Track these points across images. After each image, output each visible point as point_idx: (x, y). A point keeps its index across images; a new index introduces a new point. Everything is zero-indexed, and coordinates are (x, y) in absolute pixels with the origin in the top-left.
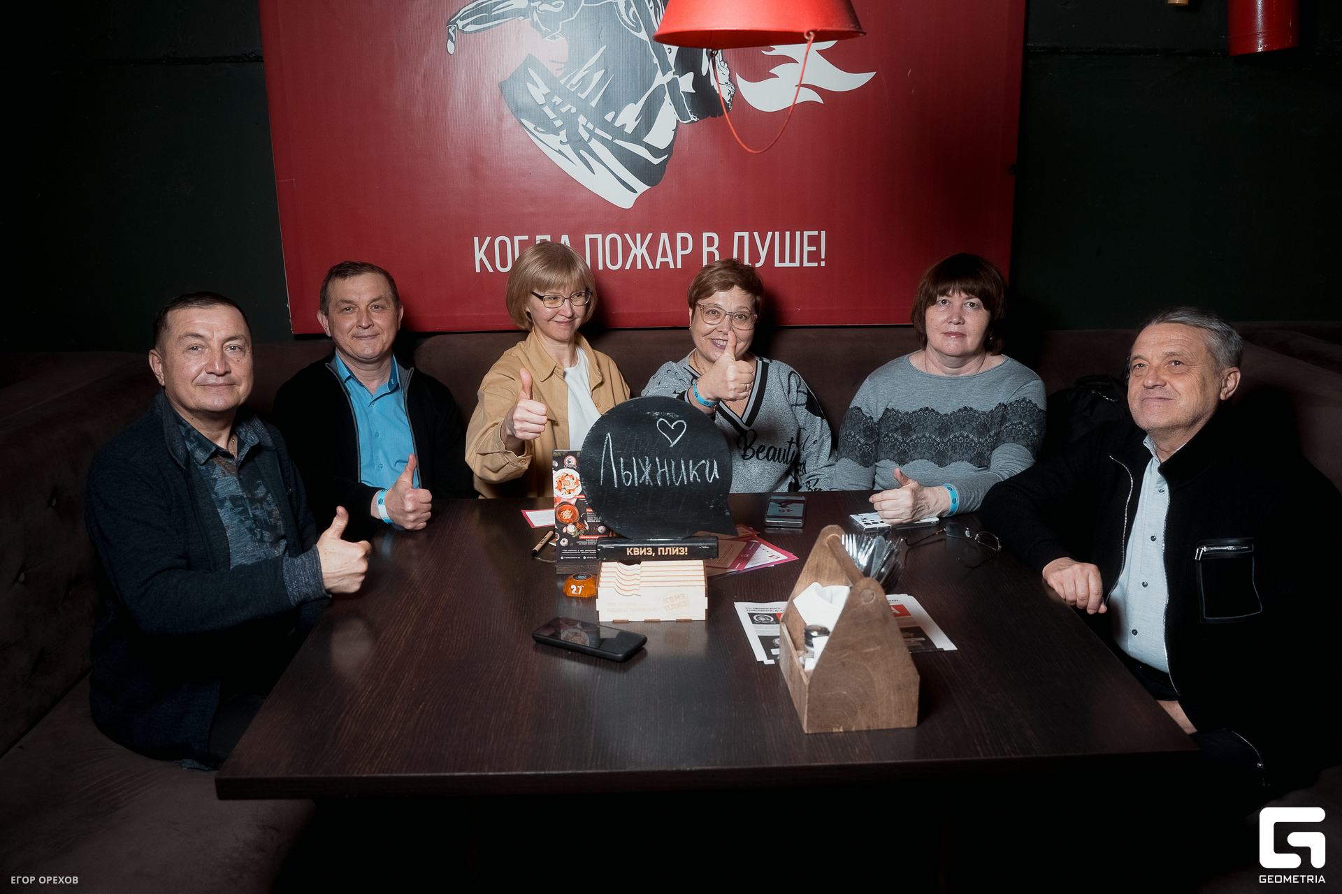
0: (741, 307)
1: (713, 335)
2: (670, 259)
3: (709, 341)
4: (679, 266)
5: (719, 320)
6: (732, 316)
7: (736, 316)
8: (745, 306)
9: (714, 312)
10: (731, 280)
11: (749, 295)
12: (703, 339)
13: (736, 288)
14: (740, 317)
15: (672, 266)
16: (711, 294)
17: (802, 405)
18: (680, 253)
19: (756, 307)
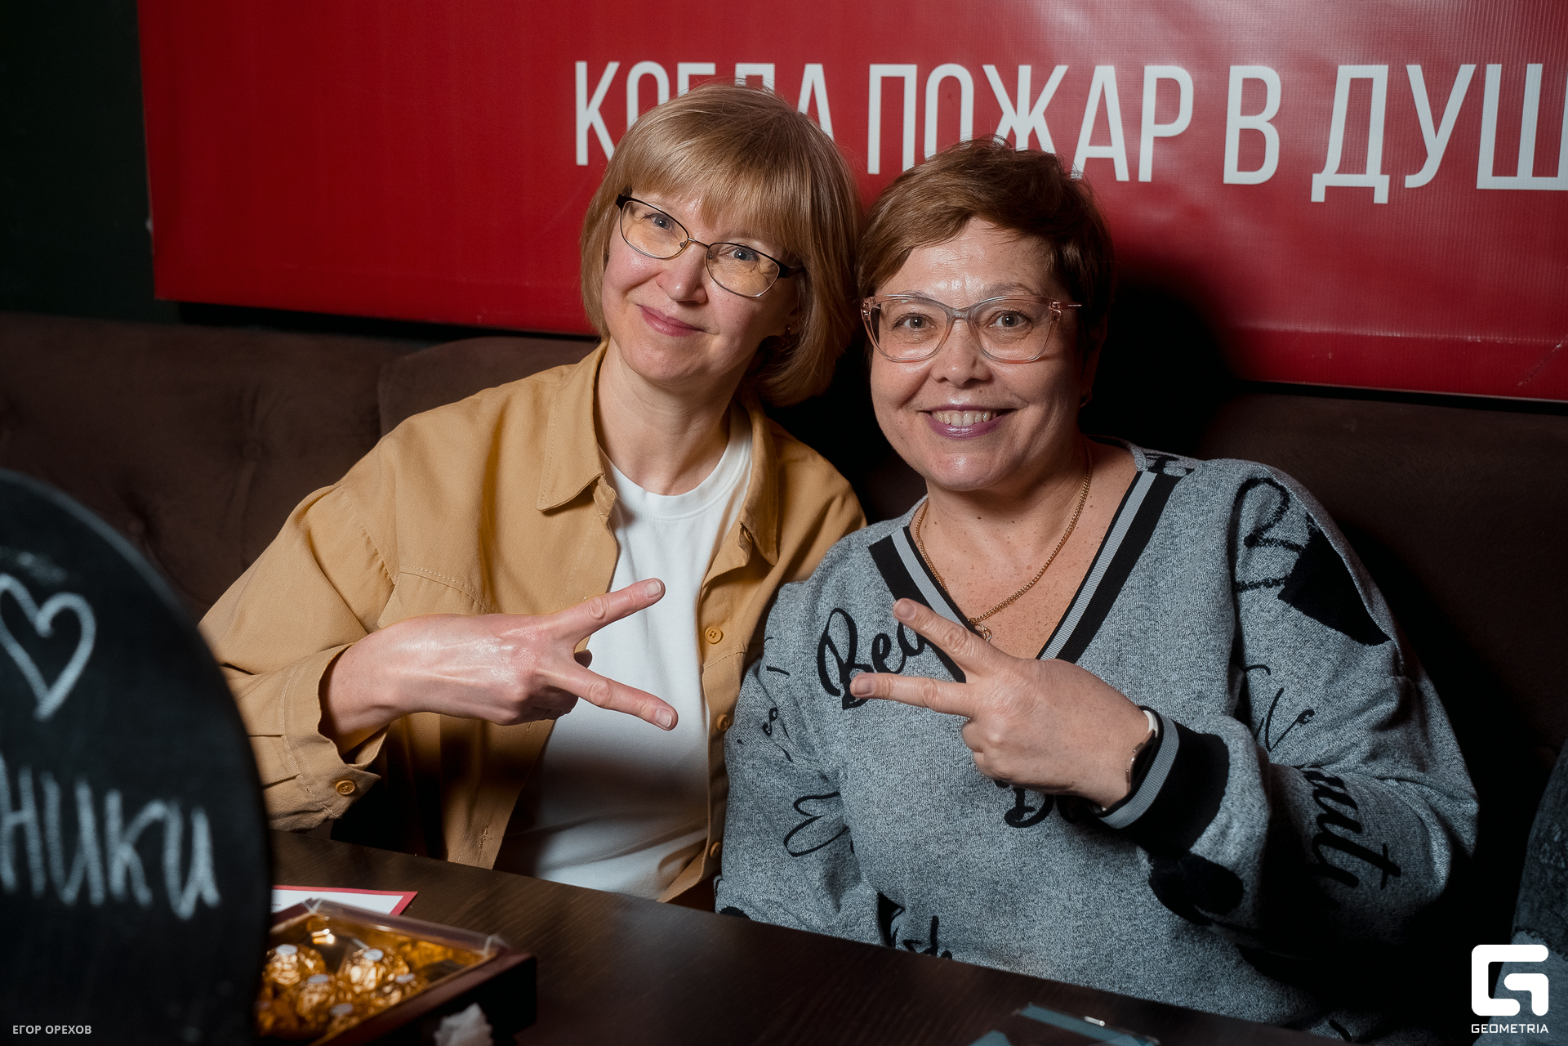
0: (1000, 289)
1: (927, 398)
2: (1116, 152)
3: (920, 421)
4: (1145, 175)
5: (937, 341)
6: (975, 321)
7: (992, 319)
8: (1015, 280)
9: (919, 321)
10: (957, 202)
11: (1028, 245)
12: (901, 416)
13: (978, 227)
14: (1011, 319)
15: (1122, 174)
16: (900, 261)
17: (1268, 584)
18: (1151, 130)
19: (1063, 277)
